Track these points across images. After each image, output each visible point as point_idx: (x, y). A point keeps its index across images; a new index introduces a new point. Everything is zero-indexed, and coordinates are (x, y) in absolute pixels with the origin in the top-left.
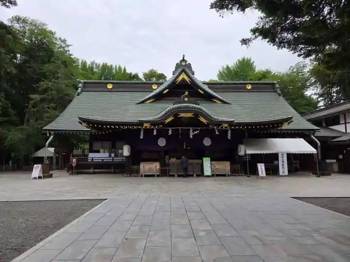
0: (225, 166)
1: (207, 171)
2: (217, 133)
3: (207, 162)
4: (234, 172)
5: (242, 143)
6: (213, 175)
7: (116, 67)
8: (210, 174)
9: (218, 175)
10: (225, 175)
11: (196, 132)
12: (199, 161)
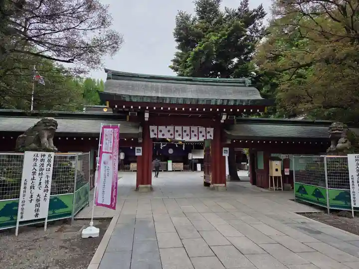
0: (181, 166)
1: (170, 168)
2: (177, 146)
3: (170, 163)
4: (185, 169)
5: (191, 152)
6: (173, 171)
7: (98, 80)
8: (171, 170)
9: (176, 171)
10: (180, 171)
11: (164, 146)
12: (165, 163)
